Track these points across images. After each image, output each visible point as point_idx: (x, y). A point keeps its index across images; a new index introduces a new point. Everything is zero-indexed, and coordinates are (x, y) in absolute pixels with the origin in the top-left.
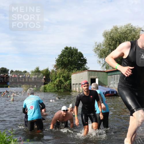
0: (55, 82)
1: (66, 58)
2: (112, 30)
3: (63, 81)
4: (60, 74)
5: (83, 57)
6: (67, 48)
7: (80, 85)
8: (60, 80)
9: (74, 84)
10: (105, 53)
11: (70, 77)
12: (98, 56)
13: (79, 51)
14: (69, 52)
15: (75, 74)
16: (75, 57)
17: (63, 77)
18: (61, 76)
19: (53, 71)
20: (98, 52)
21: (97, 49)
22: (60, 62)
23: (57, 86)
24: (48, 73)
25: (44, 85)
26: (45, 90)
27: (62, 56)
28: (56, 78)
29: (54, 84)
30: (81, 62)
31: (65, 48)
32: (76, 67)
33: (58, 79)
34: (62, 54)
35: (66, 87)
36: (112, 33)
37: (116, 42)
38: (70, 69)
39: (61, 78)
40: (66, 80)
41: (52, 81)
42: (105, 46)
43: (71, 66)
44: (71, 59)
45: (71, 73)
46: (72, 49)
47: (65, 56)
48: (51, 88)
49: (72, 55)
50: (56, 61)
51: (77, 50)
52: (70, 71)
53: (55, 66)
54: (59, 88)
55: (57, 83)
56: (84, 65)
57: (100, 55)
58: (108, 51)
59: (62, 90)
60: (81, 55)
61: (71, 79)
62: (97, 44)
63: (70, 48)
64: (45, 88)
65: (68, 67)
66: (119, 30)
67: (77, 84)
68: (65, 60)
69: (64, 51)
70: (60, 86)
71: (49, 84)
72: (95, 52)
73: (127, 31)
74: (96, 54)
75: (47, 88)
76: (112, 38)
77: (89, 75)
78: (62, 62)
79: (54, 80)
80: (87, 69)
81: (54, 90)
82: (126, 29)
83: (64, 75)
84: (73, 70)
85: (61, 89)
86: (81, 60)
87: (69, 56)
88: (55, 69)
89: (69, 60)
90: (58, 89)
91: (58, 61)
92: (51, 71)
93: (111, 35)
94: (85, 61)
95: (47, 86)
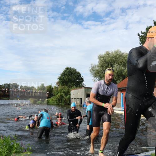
0: (57, 97)
1: (67, 77)
2: (105, 55)
3: (64, 96)
4: (61, 90)
5: (81, 76)
6: (67, 68)
7: (78, 99)
8: (61, 95)
9: (73, 99)
10: (99, 74)
11: (70, 92)
12: (93, 75)
13: (77, 71)
14: (69, 72)
15: (74, 91)
16: (74, 76)
17: (64, 92)
18: (62, 92)
19: (55, 87)
20: (94, 72)
21: (92, 70)
22: (61, 79)
23: (59, 100)
24: (51, 89)
25: (48, 99)
26: (48, 103)
27: (63, 74)
28: (58, 93)
29: (56, 98)
30: (79, 80)
31: (66, 68)
32: (75, 85)
33: (59, 94)
34: (63, 73)
35: (66, 100)
36: (105, 57)
37: (108, 64)
38: (70, 85)
39: (62, 93)
40: (66, 95)
41: (54, 96)
42: (99, 67)
43: (71, 83)
44: (70, 78)
45: (70, 89)
46: (72, 69)
47: (66, 75)
48: (53, 101)
49: (72, 74)
50: (58, 79)
51: (75, 70)
52: (69, 88)
53: (57, 83)
54: (60, 101)
55: (59, 98)
56: (82, 83)
57: (95, 75)
58: (101, 72)
59: (63, 104)
60: (79, 74)
61: (70, 94)
62: (93, 66)
63: (70, 68)
64: (48, 101)
65: (68, 84)
66: (110, 55)
67: (75, 99)
68: (66, 78)
69: (65, 70)
70: (61, 100)
71: (52, 98)
72: (91, 72)
73: (116, 55)
74: (91, 74)
75: (50, 101)
76: (105, 61)
77: (85, 91)
78: (63, 80)
79: (56, 94)
80: (83, 86)
81: (56, 103)
82: (116, 54)
83: (65, 91)
84: (72, 86)
85: (61, 102)
86: (79, 79)
87: (69, 75)
88: (57, 85)
89: (69, 79)
90: (59, 103)
91: (60, 79)
92: (53, 87)
93: (104, 59)
94: (82, 80)
95: (50, 100)
